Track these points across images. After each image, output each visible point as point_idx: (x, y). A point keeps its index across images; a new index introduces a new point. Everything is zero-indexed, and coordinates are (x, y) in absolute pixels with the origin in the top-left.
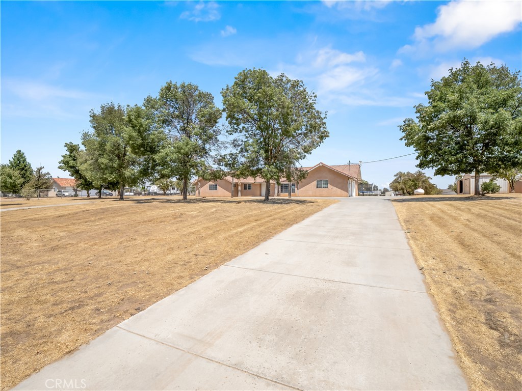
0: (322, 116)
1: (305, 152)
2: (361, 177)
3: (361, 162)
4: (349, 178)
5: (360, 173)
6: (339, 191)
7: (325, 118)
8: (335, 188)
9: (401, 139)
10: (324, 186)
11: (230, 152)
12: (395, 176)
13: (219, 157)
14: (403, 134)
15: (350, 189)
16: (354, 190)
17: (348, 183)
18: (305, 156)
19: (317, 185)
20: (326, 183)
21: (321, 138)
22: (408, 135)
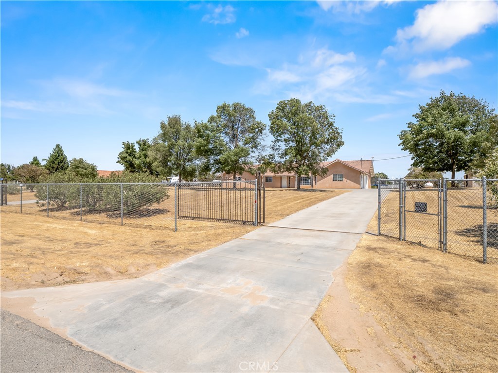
0: (339, 131)
1: (328, 156)
2: (373, 171)
3: (373, 158)
4: (361, 173)
5: (373, 167)
6: (352, 184)
7: (341, 133)
8: (349, 181)
9: (399, 145)
10: (340, 179)
11: (269, 154)
12: (409, 170)
13: (260, 157)
14: (401, 141)
15: (362, 182)
16: (367, 183)
17: (360, 177)
18: (327, 159)
19: (334, 178)
20: (341, 177)
21: (339, 146)
22: (404, 142)
